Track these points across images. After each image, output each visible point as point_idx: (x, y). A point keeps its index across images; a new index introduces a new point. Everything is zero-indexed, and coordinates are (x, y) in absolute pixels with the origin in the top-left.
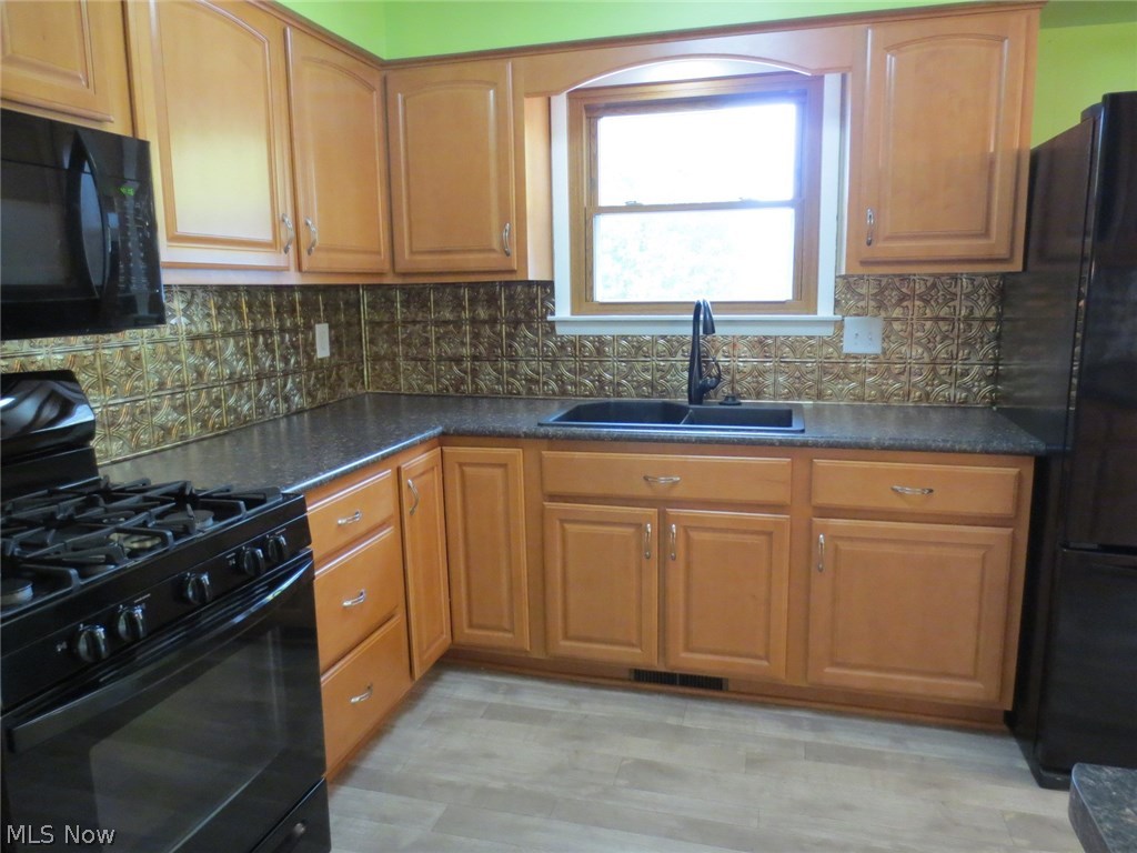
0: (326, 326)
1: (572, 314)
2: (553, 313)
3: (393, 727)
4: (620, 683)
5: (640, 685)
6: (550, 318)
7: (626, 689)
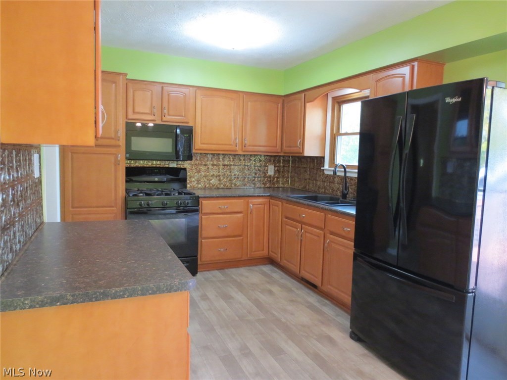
0: (273, 166)
1: (329, 167)
2: (323, 167)
3: (241, 267)
4: (297, 279)
5: (302, 282)
6: (322, 168)
7: (298, 281)
